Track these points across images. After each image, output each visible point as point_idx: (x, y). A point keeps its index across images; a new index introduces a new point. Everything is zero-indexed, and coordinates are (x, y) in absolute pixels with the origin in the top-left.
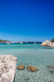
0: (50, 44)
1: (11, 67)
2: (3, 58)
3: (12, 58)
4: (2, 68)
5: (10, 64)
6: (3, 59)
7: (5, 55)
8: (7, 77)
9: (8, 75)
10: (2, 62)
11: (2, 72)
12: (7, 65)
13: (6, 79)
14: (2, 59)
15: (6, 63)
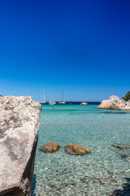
0: (121, 104)
1: (27, 119)
2: (7, 101)
3: (29, 102)
4: (5, 120)
5: (25, 113)
6: (8, 103)
7: (13, 97)
8: (18, 137)
9: (20, 133)
10: (6, 109)
11: (6, 126)
12: (18, 113)
13: (15, 139)
14: (5, 103)
15: (15, 111)
